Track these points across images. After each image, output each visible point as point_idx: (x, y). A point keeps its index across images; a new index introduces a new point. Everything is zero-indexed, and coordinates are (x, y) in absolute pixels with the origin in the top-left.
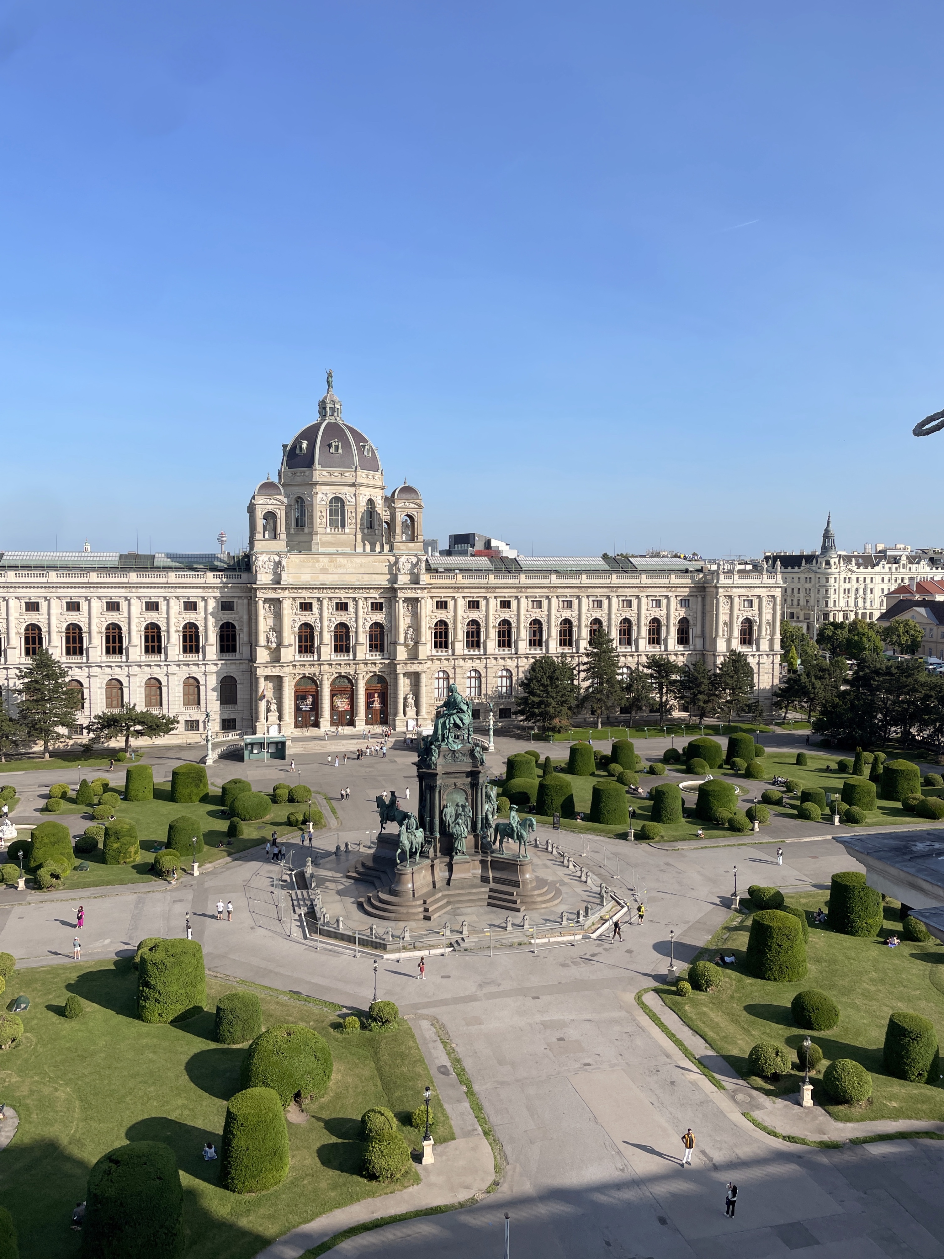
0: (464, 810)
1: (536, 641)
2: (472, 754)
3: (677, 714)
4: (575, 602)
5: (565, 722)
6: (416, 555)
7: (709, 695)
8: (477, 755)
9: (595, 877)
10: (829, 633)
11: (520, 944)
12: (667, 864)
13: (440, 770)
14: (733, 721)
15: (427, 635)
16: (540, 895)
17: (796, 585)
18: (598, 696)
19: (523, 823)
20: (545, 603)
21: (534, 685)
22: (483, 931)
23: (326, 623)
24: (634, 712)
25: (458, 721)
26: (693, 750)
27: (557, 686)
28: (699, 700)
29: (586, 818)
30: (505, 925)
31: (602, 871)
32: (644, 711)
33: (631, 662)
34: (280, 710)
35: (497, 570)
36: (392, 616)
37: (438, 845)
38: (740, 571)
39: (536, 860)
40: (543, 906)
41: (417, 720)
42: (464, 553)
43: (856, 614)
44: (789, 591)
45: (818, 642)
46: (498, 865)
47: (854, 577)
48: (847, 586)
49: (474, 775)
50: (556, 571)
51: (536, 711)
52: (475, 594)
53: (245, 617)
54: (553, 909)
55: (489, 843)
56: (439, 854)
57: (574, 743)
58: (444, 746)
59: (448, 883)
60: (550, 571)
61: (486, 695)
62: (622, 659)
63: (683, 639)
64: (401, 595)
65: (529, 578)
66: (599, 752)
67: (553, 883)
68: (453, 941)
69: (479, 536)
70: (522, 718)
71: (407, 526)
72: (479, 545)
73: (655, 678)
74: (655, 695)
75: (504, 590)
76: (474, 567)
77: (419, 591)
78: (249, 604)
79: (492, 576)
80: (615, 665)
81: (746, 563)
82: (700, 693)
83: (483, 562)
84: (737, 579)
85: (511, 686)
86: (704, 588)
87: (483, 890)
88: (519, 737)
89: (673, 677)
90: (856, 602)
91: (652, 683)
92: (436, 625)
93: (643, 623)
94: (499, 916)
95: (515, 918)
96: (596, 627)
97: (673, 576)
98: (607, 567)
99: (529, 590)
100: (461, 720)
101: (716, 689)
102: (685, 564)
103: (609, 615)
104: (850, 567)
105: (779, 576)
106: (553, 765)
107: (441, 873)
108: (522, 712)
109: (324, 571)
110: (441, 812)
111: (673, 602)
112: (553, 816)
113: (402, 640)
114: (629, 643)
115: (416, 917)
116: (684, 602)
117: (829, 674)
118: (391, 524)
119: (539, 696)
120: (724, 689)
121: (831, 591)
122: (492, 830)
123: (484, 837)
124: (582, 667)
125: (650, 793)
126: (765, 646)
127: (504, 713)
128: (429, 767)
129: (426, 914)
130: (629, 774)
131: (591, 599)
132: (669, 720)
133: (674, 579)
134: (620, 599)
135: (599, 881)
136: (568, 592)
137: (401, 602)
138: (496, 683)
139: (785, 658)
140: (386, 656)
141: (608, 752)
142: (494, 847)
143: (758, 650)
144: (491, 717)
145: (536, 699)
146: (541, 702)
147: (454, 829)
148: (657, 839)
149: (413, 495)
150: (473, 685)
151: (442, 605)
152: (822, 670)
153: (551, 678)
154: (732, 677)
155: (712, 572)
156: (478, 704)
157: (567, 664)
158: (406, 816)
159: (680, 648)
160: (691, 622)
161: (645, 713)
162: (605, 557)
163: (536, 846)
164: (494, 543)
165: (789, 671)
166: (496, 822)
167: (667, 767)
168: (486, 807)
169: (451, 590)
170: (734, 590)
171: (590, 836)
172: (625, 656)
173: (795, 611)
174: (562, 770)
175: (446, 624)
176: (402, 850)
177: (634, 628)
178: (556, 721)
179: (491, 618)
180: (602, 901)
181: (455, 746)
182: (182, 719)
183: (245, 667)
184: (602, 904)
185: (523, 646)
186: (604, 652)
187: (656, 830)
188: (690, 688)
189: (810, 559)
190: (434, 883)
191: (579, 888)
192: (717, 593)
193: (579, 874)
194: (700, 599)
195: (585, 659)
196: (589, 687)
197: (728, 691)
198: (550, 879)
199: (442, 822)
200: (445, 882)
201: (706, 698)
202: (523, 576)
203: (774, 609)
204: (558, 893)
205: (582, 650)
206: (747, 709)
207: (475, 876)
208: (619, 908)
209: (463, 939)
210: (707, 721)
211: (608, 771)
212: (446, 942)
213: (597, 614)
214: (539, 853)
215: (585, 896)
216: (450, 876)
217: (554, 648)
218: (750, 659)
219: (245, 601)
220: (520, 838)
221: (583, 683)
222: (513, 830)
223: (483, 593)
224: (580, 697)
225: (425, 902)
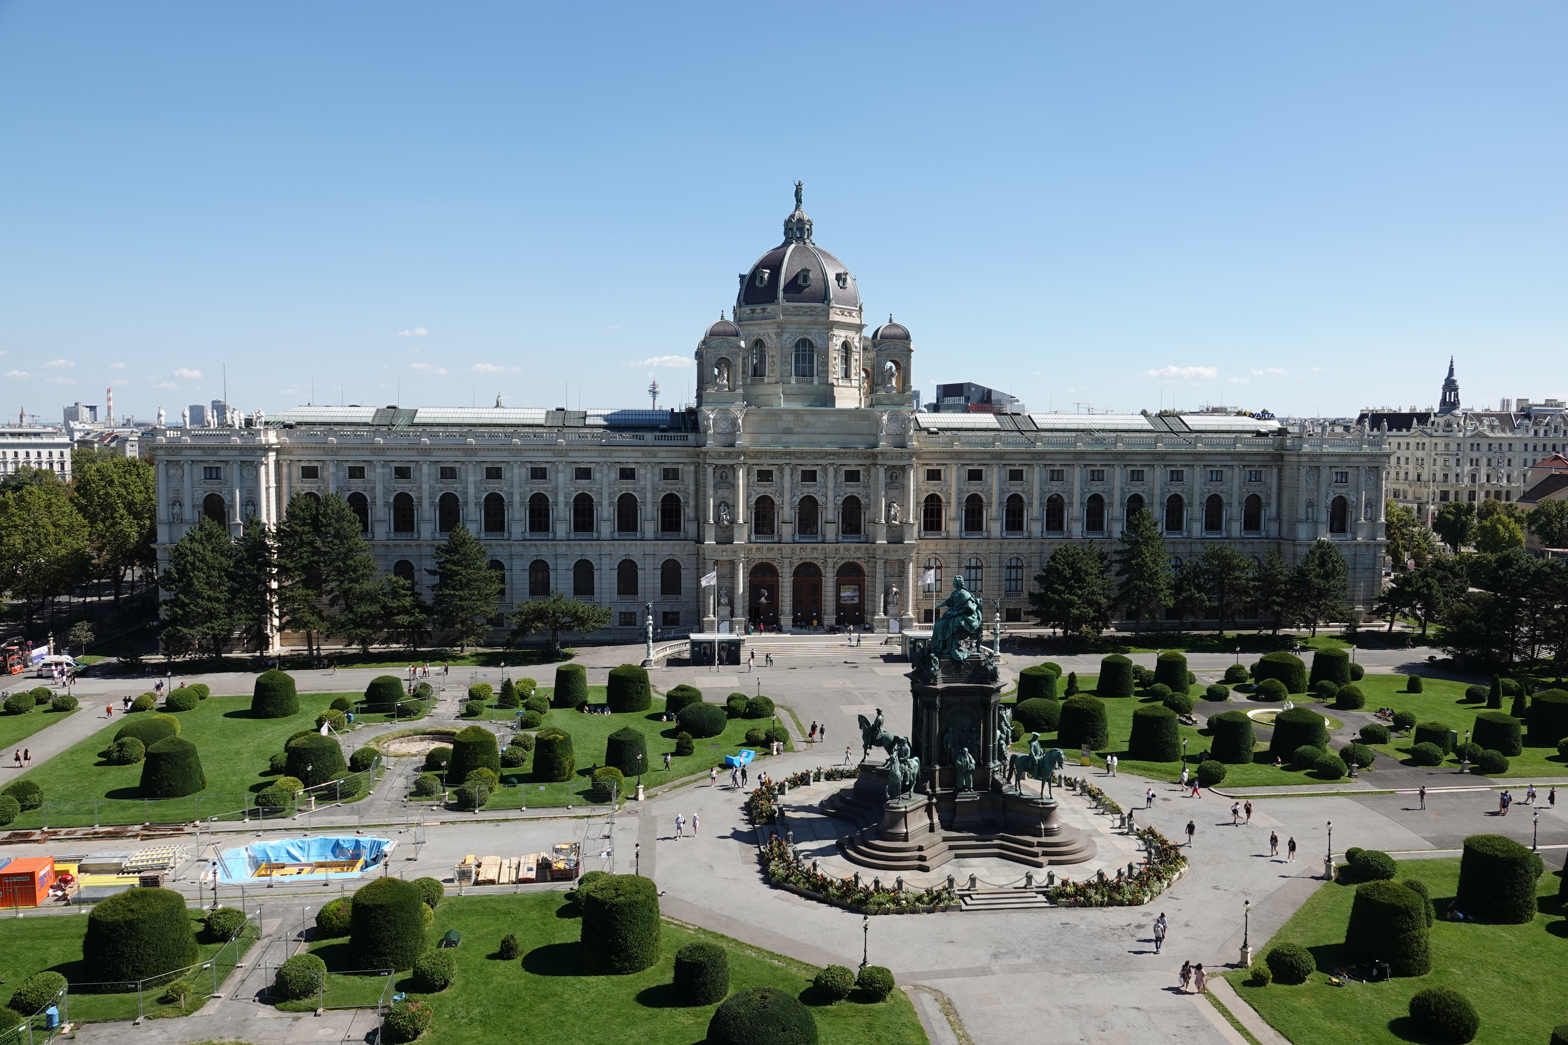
1: (1054, 524)
2: (981, 665)
4: (1108, 473)
7: (1287, 597)
8: (989, 667)
13: (940, 685)
15: (915, 514)
19: (1047, 758)
20: (1068, 473)
21: (1054, 578)
23: (787, 497)
24: (1184, 618)
26: (1265, 671)
28: (1273, 602)
32: (1198, 616)
33: (1182, 552)
34: (732, 603)
35: (1006, 431)
36: (869, 491)
41: (901, 620)
42: (957, 408)
51: (1056, 612)
52: (978, 461)
53: (692, 488)
60: (1076, 432)
63: (1250, 523)
64: (883, 461)
66: (1142, 668)
69: (974, 386)
71: (892, 374)
75: (1016, 457)
77: (906, 457)
78: (696, 474)
82: (1275, 593)
84: (1327, 446)
85: (1022, 579)
86: (1282, 455)
92: (926, 501)
93: (1197, 502)
96: (1134, 506)
98: (1150, 427)
99: (1048, 456)
103: (1152, 490)
106: (1079, 683)
109: (788, 432)
111: (1240, 474)
114: (1179, 527)
116: (1255, 475)
118: (871, 373)
119: (1060, 594)
127: (1012, 614)
128: (927, 681)
130: (1183, 698)
131: (1129, 469)
134: (1168, 469)
136: (1099, 460)
137: (883, 470)
138: (1003, 575)
140: (863, 539)
141: (1152, 668)
144: (998, 619)
145: (1057, 597)
146: (1063, 601)
150: (973, 577)
151: (933, 475)
153: (1075, 574)
155: (1292, 436)
158: (896, 740)
159: (1247, 537)
160: (1263, 502)
167: (1233, 692)
169: (947, 456)
170: (1323, 459)
174: (1093, 692)
175: (937, 500)
176: (894, 783)
177: (1186, 508)
179: (996, 494)
182: (616, 611)
183: (691, 549)
185: (1037, 530)
186: (1146, 539)
187: (1222, 775)
192: (1300, 462)
194: (1275, 471)
195: (1119, 547)
201: (1283, 600)
205: (1115, 535)
211: (1154, 694)
213: (1136, 491)
217: (1078, 534)
219: (692, 468)
223: (987, 460)
224: (1114, 597)
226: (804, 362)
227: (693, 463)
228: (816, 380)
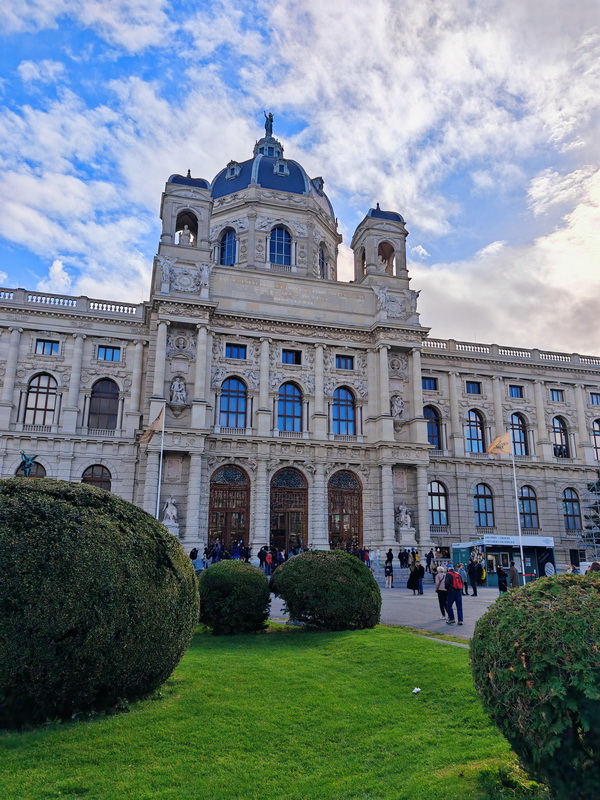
226: (280, 251)
227: (141, 341)
228: (294, 269)
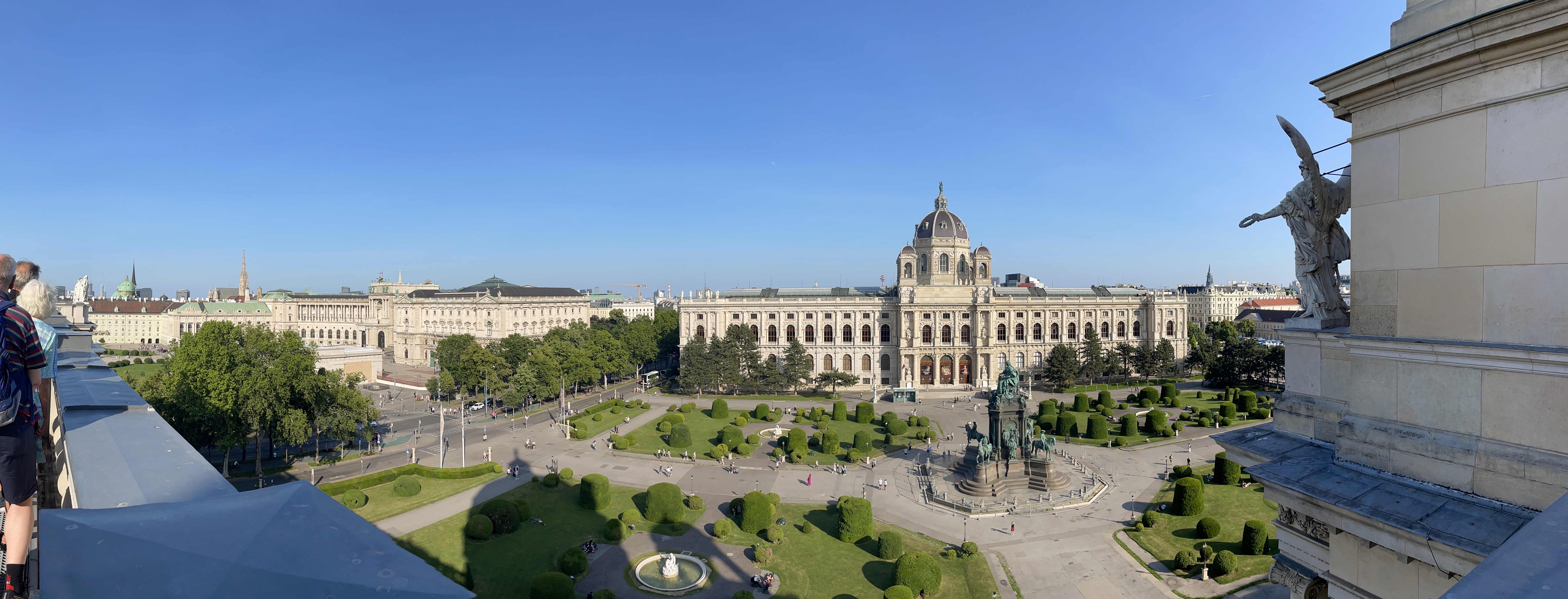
0: (1015, 433)
1: (1055, 336)
2: (1019, 401)
3: (1134, 375)
4: (1077, 313)
5: (1072, 382)
6: (987, 287)
7: (1151, 364)
8: (1022, 401)
9: (1089, 470)
10: (1211, 327)
11: (1047, 510)
12: (1129, 459)
13: (1001, 410)
14: (1164, 377)
15: (994, 333)
16: (1058, 481)
17: (1194, 303)
18: (1090, 366)
19: (1048, 441)
20: (1060, 314)
21: (1054, 361)
22: (1026, 503)
23: (938, 325)
24: (1110, 375)
25: (1011, 382)
26: (1143, 394)
27: (1067, 361)
28: (1146, 366)
29: (1084, 436)
30: (1038, 499)
31: (1093, 465)
32: (1116, 374)
33: (1109, 347)
34: (912, 374)
35: (1033, 295)
36: (974, 322)
37: (1000, 453)
38: (1165, 295)
39: (1056, 462)
40: (1060, 487)
41: (988, 381)
42: (1014, 285)
43: (1224, 317)
44: (1191, 306)
45: (1206, 332)
46: (1034, 465)
47: (1223, 298)
48: (1219, 303)
49: (1020, 413)
50: (1066, 296)
51: (1056, 376)
52: (1021, 309)
53: (895, 322)
54: (1066, 489)
55: (1029, 452)
56: (1000, 458)
57: (1078, 393)
58: (1003, 396)
59: (1006, 475)
60: (1062, 295)
61: (1027, 367)
62: (1103, 345)
63: (1136, 333)
64: (979, 309)
65: (1051, 299)
66: (1091, 398)
67: (1066, 474)
68: (1009, 509)
69: (1023, 275)
70: (1047, 380)
71: (983, 270)
72: (1023, 281)
73: (1122, 355)
74: (1122, 365)
75: (1037, 306)
76: (1020, 293)
77: (989, 307)
78: (897, 315)
79: (1030, 298)
80: (1100, 349)
81: (1169, 291)
82: (1146, 362)
83: (1025, 290)
84: (1164, 300)
85: (1041, 361)
86: (1147, 304)
87: (1026, 479)
88: (1046, 391)
89: (1132, 354)
90: (1224, 311)
91: (1120, 358)
92: (999, 327)
93: (1114, 325)
94: (1035, 494)
95: (1044, 495)
96: (1088, 327)
97: (1130, 298)
98: (1094, 293)
99: (1051, 306)
100: (1013, 381)
101: (1155, 360)
102: (1136, 291)
103: (1096, 320)
104: (1220, 293)
105: (1186, 298)
106: (1065, 406)
107: (1002, 469)
108: (1047, 377)
109: (937, 296)
110: (1002, 434)
111: (1131, 312)
112: (1066, 436)
113: (979, 335)
114: (1107, 336)
115: (988, 495)
116: (1137, 313)
117: (1212, 349)
118: (973, 269)
119: (1057, 367)
120: (1159, 360)
121: (1212, 306)
122: (1031, 445)
123: (1026, 449)
124: (1081, 350)
125: (1120, 420)
126: (1179, 335)
127: (1037, 377)
128: (995, 408)
129: (994, 493)
130: (1108, 410)
131: (1085, 311)
132: (1129, 379)
133: (1131, 300)
134: (1102, 311)
135: (1092, 472)
136: (1073, 308)
137: (979, 313)
138: (1033, 360)
139: (1190, 342)
140: (971, 344)
141: (1096, 398)
142: (1032, 454)
143: (1176, 338)
144: (1030, 379)
145: (1055, 369)
146: (1058, 371)
147: (1009, 444)
148: (1124, 446)
149: (986, 252)
150: (1020, 361)
151: (1002, 315)
152: (1208, 347)
153: (1064, 357)
154: (1163, 353)
155: (1151, 296)
156: (1022, 372)
157: (1072, 349)
158: (982, 436)
159: (1135, 338)
160: (1141, 324)
161: (1117, 375)
162: (1093, 287)
163: (1056, 453)
164: (1031, 279)
165: (1192, 348)
166: (1033, 440)
167: (1129, 405)
168: (1027, 431)
169: (1007, 307)
170: (1163, 305)
171: (1087, 447)
172: (1105, 343)
173: (1194, 316)
174: (1071, 410)
175: (1004, 326)
176: (980, 455)
177: (1110, 328)
178: (1067, 381)
179: (1030, 322)
180: (1094, 483)
181: (1010, 396)
182: (861, 377)
183: (894, 349)
184: (1093, 485)
185: (1048, 339)
186: (1093, 341)
187: (1123, 440)
188: (1140, 360)
189: (1201, 288)
190: (998, 475)
191: (1080, 476)
192: (1154, 307)
193: (1080, 468)
194: (1145, 310)
195: (1083, 346)
196: (1085, 362)
197: (1161, 361)
198: (1064, 472)
199: (1002, 440)
200: (1004, 475)
201: (1149, 365)
202: (1047, 298)
203: (1184, 316)
204: (1069, 479)
205: (1081, 341)
206: (1171, 370)
207: (1021, 471)
208: (1103, 486)
209: (1014, 507)
210: (1150, 378)
211: (1096, 409)
212: (1005, 509)
213: (1089, 320)
214: (1058, 458)
215: (1084, 481)
216: (1007, 471)
217: (1065, 339)
218: (1172, 343)
219: (895, 313)
220: (1047, 449)
221: (1082, 359)
222: (1043, 444)
223: (1025, 308)
224: (1080, 368)
225: (993, 486)
226: (944, 264)
227: (895, 311)
228: (949, 273)
